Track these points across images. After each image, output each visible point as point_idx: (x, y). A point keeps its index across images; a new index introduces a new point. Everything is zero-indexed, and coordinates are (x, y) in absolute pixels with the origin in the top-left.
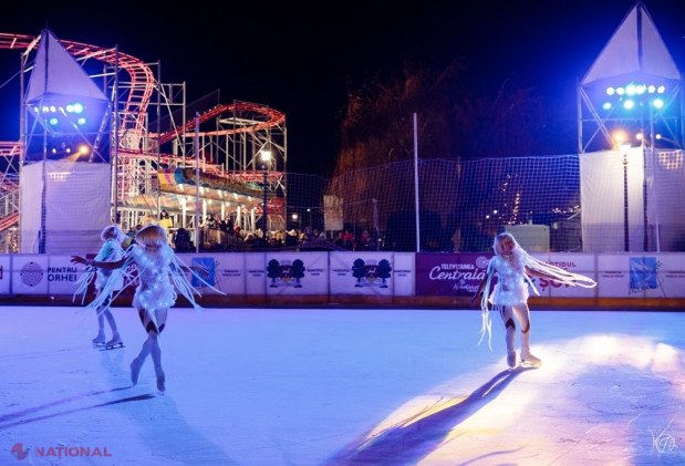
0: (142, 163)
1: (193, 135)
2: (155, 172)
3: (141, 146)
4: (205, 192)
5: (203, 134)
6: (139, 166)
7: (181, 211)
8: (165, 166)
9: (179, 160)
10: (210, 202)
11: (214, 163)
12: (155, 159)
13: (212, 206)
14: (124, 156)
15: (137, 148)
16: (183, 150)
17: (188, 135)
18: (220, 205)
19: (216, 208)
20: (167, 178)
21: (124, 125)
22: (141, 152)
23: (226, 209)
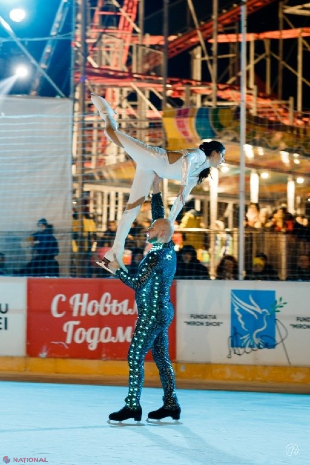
0: (132, 97)
1: (232, 38)
2: (156, 113)
3: (129, 62)
4: (256, 156)
5: (252, 37)
6: (125, 103)
7: (207, 193)
8: (176, 102)
9: (203, 90)
10: (266, 175)
11: (273, 96)
12: (157, 89)
13: (269, 183)
14: (98, 82)
15: (122, 67)
16: (213, 70)
17: (223, 39)
18: (285, 182)
19: (276, 189)
20: (181, 126)
21: (97, 20)
22: (130, 76)
23: (298, 190)
